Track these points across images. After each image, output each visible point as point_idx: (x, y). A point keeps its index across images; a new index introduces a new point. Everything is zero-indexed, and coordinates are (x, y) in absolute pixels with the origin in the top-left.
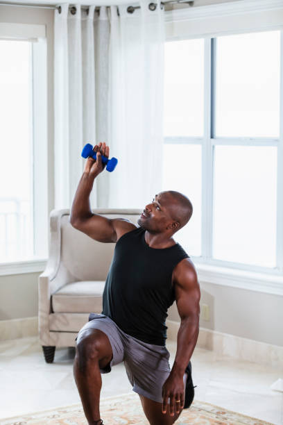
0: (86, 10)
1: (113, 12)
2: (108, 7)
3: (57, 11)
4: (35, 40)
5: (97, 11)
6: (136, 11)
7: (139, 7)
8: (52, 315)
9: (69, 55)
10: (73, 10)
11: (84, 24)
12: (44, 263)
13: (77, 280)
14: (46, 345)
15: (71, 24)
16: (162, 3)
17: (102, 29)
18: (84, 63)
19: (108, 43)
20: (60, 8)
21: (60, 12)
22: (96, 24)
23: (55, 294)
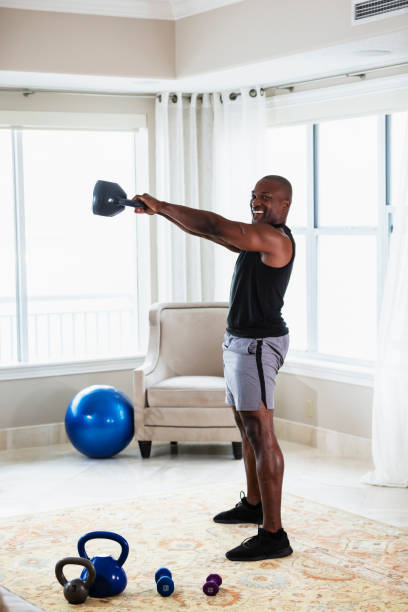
0: (188, 98)
1: (216, 99)
2: (211, 94)
3: (157, 100)
4: (136, 130)
5: (200, 98)
6: (238, 98)
7: (240, 94)
8: (148, 409)
9: (171, 146)
10: (174, 98)
11: (186, 112)
12: (141, 360)
13: (177, 375)
14: (141, 439)
15: (171, 113)
16: (262, 89)
17: (205, 116)
18: (186, 153)
19: (211, 131)
20: (160, 97)
21: (160, 101)
22: (199, 112)
23: (152, 388)
